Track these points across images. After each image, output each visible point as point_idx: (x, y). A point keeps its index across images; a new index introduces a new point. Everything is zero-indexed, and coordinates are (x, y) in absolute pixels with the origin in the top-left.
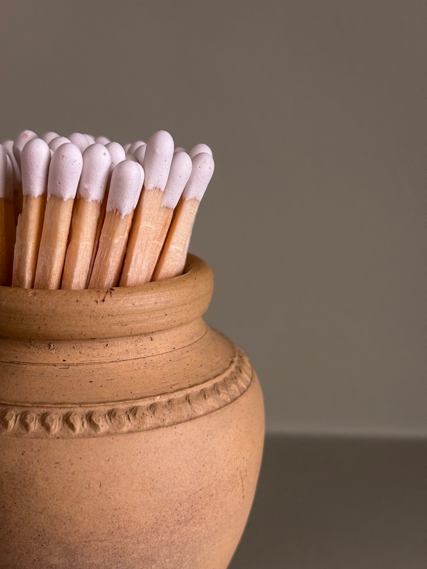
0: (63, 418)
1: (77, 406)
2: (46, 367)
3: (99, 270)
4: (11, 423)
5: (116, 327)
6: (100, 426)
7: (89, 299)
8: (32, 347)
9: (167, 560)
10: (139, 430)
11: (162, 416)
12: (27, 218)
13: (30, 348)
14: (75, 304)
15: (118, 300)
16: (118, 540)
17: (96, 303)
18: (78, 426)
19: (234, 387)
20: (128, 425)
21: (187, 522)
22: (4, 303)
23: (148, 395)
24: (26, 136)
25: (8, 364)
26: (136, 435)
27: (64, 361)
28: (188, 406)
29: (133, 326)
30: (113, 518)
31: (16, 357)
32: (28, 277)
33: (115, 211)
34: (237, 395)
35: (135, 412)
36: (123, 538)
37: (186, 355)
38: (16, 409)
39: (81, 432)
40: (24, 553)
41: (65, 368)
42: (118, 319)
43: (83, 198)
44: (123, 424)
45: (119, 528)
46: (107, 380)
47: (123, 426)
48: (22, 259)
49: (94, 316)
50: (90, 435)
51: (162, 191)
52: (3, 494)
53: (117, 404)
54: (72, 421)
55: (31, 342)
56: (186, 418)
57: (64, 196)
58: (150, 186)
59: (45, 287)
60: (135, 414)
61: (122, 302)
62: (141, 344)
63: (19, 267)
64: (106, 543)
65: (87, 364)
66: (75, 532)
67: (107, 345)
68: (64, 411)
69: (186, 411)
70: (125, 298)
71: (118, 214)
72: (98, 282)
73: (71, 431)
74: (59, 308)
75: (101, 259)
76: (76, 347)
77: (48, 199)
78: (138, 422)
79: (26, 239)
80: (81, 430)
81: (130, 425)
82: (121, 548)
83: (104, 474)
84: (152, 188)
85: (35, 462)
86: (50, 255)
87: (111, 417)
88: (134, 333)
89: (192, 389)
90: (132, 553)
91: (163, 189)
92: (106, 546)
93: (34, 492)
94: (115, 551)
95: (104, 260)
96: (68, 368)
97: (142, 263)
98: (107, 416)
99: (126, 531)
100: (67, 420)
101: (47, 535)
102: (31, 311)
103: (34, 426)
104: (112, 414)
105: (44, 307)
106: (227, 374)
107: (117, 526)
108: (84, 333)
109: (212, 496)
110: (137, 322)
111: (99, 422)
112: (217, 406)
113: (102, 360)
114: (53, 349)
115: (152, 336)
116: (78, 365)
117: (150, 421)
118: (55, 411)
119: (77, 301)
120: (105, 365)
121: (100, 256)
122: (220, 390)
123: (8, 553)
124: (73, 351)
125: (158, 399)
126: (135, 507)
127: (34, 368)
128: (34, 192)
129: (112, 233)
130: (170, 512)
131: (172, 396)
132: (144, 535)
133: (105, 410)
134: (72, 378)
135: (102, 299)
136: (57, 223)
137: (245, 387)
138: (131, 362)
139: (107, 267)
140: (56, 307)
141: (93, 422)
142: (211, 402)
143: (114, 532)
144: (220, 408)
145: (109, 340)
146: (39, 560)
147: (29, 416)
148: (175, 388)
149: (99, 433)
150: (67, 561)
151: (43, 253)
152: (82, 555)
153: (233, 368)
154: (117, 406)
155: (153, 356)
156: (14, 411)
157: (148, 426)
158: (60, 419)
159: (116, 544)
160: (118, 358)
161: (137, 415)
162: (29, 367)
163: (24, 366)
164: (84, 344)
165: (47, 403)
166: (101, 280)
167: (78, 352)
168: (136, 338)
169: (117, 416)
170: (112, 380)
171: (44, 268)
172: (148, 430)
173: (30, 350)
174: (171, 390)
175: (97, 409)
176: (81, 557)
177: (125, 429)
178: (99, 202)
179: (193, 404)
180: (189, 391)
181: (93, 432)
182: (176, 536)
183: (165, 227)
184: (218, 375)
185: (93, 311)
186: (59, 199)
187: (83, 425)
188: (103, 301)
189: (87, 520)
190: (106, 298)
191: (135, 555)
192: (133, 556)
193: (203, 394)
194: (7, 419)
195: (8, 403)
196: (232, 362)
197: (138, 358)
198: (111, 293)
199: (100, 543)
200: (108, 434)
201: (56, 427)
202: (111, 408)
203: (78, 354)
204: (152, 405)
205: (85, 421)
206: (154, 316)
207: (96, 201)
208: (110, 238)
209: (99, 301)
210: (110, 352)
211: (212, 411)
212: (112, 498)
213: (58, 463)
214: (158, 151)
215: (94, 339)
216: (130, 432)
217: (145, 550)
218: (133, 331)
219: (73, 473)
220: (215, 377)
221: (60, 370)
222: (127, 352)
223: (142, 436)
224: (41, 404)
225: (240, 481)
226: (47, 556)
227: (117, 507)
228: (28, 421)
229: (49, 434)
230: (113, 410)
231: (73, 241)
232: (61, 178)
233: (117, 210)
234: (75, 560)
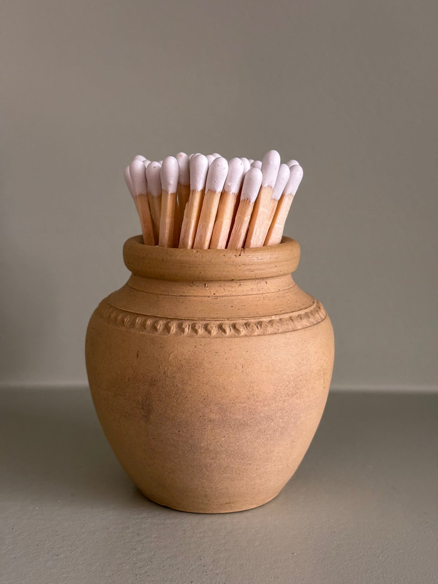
0: (218, 327)
1: (226, 319)
2: (203, 298)
3: (234, 238)
4: (186, 330)
5: (247, 273)
6: (241, 331)
7: (231, 255)
8: (194, 286)
9: (281, 420)
10: (264, 335)
11: (277, 327)
12: (192, 205)
13: (192, 287)
14: (223, 257)
15: (248, 255)
16: (252, 403)
17: (235, 256)
18: (228, 330)
19: (317, 315)
20: (257, 332)
21: (293, 395)
22: (178, 258)
23: (268, 315)
24: (181, 156)
25: (178, 297)
26: (263, 337)
27: (214, 294)
28: (292, 323)
29: (257, 272)
30: (250, 388)
31: (184, 293)
32: (190, 243)
33: (246, 200)
34: (320, 321)
35: (261, 324)
36: (255, 402)
37: (286, 294)
38: (188, 322)
39: (229, 335)
40: (194, 412)
41: (215, 299)
42: (249, 267)
43: (227, 192)
44: (254, 330)
45: (253, 395)
46: (241, 306)
47: (255, 332)
48: (187, 231)
49: (234, 265)
50: (235, 337)
51: (272, 188)
52: (183, 373)
53: (249, 319)
54: (224, 328)
55: (193, 283)
56: (291, 330)
57: (217, 190)
58: (266, 185)
59: (201, 248)
60: (261, 325)
61: (251, 256)
62: (260, 285)
63: (184, 237)
64: (245, 405)
65: (228, 296)
66: (227, 396)
67: (240, 285)
68: (218, 323)
69: (291, 326)
70: (252, 254)
71: (248, 201)
72: (234, 246)
73: (223, 334)
74: (213, 260)
75: (236, 231)
76: (222, 285)
77: (206, 193)
78: (263, 330)
79: (191, 219)
80: (229, 333)
81: (259, 331)
82: (254, 409)
83: (245, 360)
84: (267, 186)
85: (203, 352)
86: (205, 228)
87: (247, 326)
88: (257, 277)
89: (293, 313)
90: (260, 412)
91: (273, 187)
92: (245, 407)
93: (202, 370)
94: (250, 410)
95: (238, 231)
96: (217, 298)
97: (260, 234)
98: (244, 326)
99: (258, 398)
100: (221, 328)
101: (209, 399)
102: (195, 262)
103: (201, 331)
104: (247, 325)
105: (204, 259)
106: (312, 308)
107: (252, 393)
108: (227, 276)
109: (307, 381)
110: (260, 270)
111: (240, 328)
112: (309, 325)
113: (238, 294)
114: (207, 287)
115: (266, 281)
116: (223, 296)
117: (270, 330)
118: (213, 322)
119: (224, 255)
120: (239, 297)
121: (235, 229)
122: (310, 316)
123: (183, 412)
124: (220, 288)
125: (273, 318)
126: (263, 382)
127: (196, 298)
128: (198, 188)
129: (244, 214)
130: (283, 387)
131: (282, 317)
132: (267, 401)
133: (243, 323)
134: (220, 304)
135: (239, 254)
136: (211, 207)
137: (323, 317)
138: (255, 296)
139: (240, 235)
140: (211, 259)
141: (237, 328)
142: (305, 322)
143: (250, 398)
144: (310, 326)
145: (241, 281)
146: (203, 416)
147: (197, 325)
148: (283, 312)
149: (241, 335)
150: (221, 417)
151: (201, 227)
152: (230, 413)
153: (314, 306)
154: (250, 321)
155: (268, 293)
156: (187, 323)
157: (269, 332)
158: (216, 327)
159: (251, 406)
160: (247, 293)
161: (262, 326)
162: (192, 298)
163: (190, 298)
164: (226, 284)
165: (207, 318)
166: (235, 244)
167: (223, 289)
168: (257, 281)
169: (250, 326)
170: (244, 306)
171: (201, 237)
172: (269, 334)
173: (192, 288)
174: (280, 313)
175: (238, 321)
176: (229, 414)
177: (256, 333)
178: (236, 194)
179: (295, 322)
180: (291, 314)
181: (237, 335)
182: (286, 404)
183: (272, 212)
184: (307, 308)
185: (234, 262)
186: (213, 192)
187: (230, 330)
188: (240, 255)
189: (234, 389)
190: (241, 254)
191: (262, 414)
192: (261, 415)
193: (300, 317)
194: (184, 327)
195: (183, 319)
196: (314, 302)
197: (259, 294)
198: (244, 251)
199: (241, 405)
200: (246, 336)
201: (215, 331)
202: (246, 321)
203: (223, 290)
204: (270, 321)
205: (232, 328)
206: (269, 266)
207: (235, 194)
208: (243, 217)
209: (237, 256)
210: (242, 289)
211: (306, 327)
212: (250, 375)
213: (217, 352)
214: (271, 163)
215: (233, 280)
216: (259, 335)
217: (268, 411)
218: (257, 276)
219: (226, 359)
220: (306, 308)
221: (212, 299)
222: (252, 290)
223: (266, 338)
224: (203, 319)
225: (323, 376)
226: (208, 413)
227: (252, 381)
228: (196, 328)
229: (210, 335)
230: (248, 322)
231: (219, 219)
232: (216, 178)
233: (247, 199)
234: (225, 416)
